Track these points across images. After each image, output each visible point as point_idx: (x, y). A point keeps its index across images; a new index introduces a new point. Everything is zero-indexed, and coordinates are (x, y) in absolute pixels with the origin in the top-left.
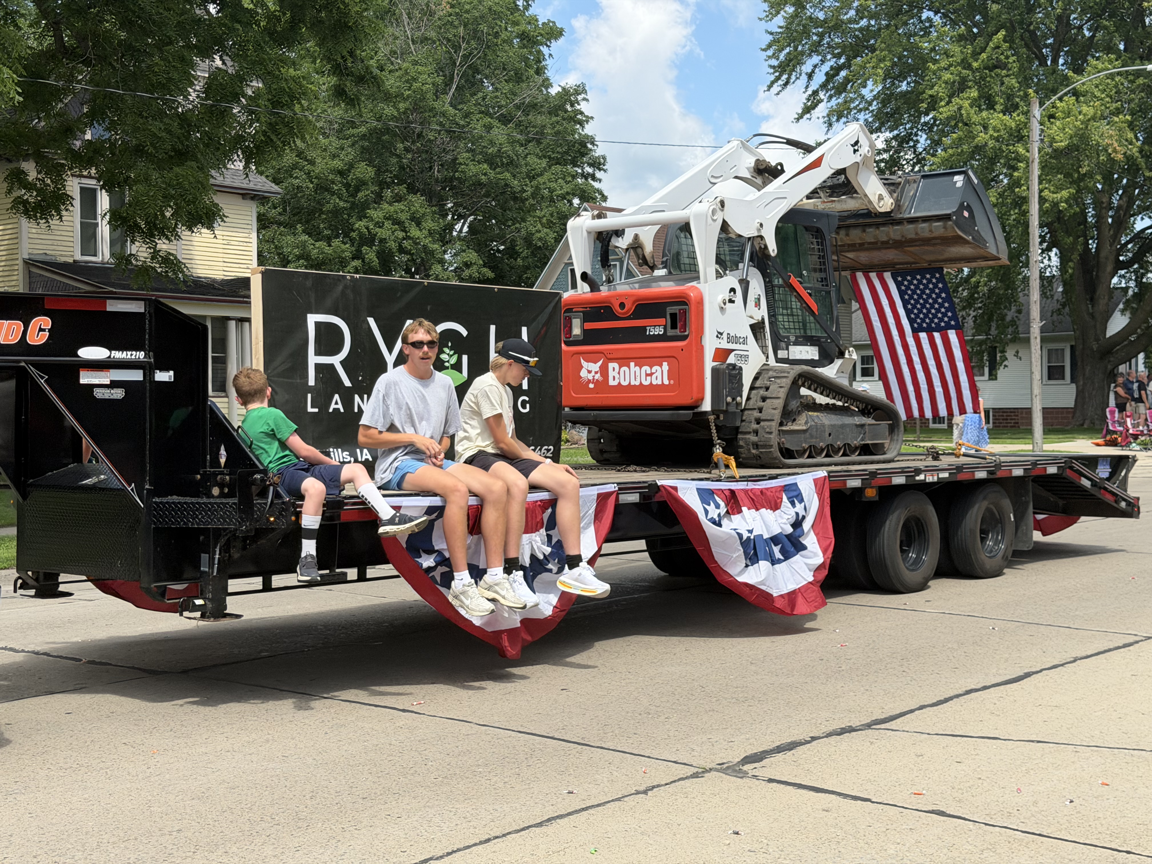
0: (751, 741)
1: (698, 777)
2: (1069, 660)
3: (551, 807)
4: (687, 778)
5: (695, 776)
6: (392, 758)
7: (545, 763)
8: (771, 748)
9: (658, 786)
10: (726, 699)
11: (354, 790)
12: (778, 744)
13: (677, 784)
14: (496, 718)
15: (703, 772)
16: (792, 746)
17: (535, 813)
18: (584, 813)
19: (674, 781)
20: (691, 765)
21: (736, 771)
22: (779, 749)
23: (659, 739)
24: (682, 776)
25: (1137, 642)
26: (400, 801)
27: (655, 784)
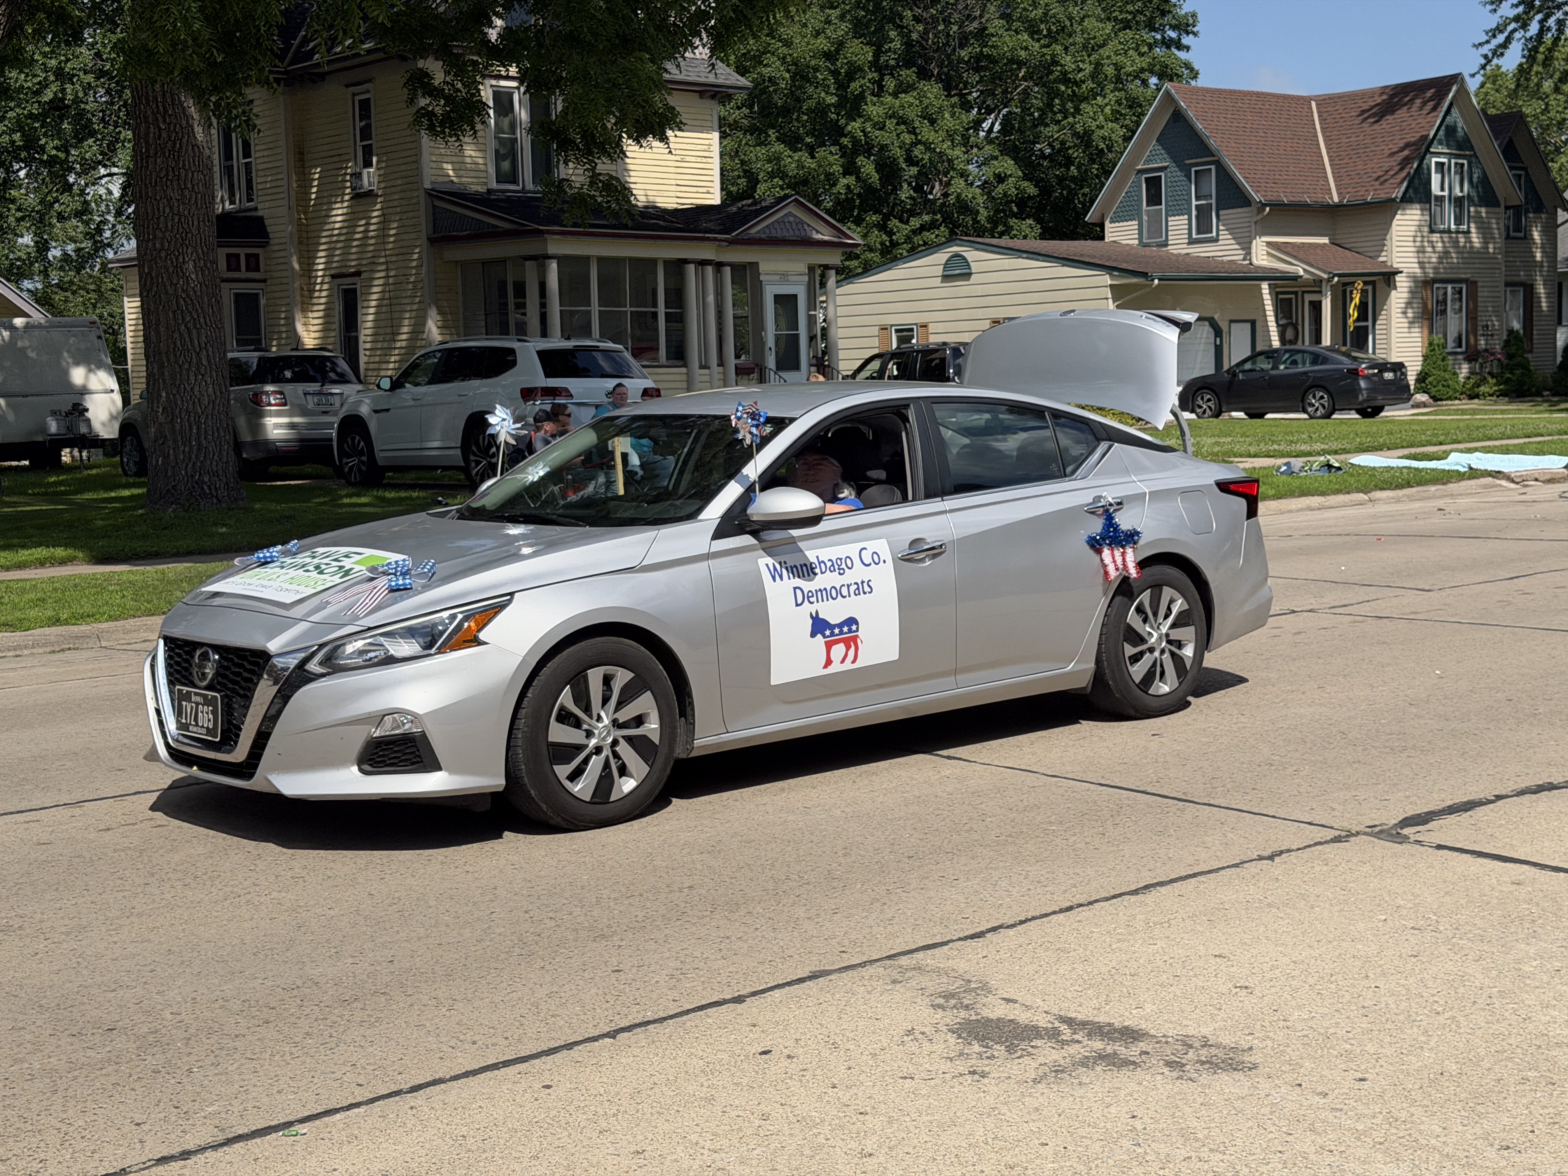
0: (1412, 799)
1: (1340, 841)
3: (1147, 873)
4: (1326, 842)
5: (1337, 840)
6: (939, 812)
7: (1136, 822)
8: (1440, 808)
9: (1289, 851)
10: (1375, 747)
11: (896, 847)
12: (1449, 803)
13: (1313, 849)
14: (1068, 768)
15: (1348, 836)
16: (1469, 806)
17: (1127, 879)
18: (1193, 880)
19: (1310, 846)
20: (1332, 828)
21: (1392, 835)
22: (1452, 810)
23: (1287, 795)
24: (1319, 840)
26: (955, 861)
27: (1283, 848)
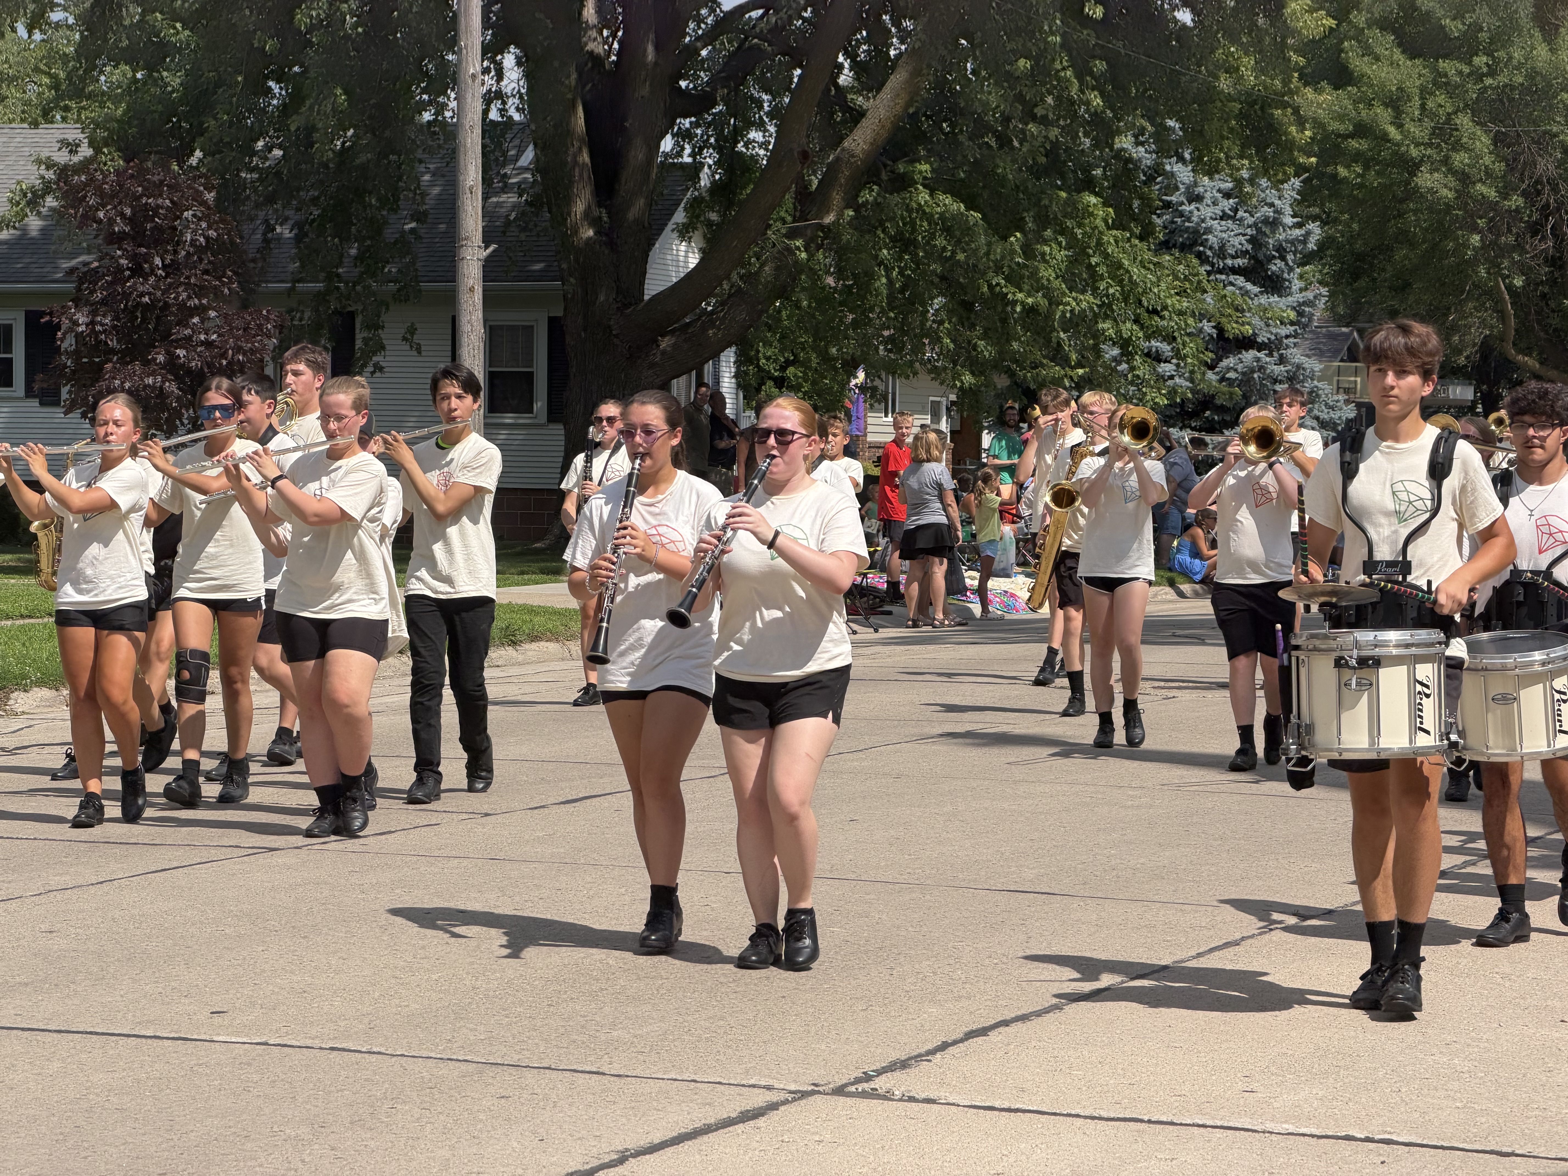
2: (607, 1158)
25: (774, 1106)
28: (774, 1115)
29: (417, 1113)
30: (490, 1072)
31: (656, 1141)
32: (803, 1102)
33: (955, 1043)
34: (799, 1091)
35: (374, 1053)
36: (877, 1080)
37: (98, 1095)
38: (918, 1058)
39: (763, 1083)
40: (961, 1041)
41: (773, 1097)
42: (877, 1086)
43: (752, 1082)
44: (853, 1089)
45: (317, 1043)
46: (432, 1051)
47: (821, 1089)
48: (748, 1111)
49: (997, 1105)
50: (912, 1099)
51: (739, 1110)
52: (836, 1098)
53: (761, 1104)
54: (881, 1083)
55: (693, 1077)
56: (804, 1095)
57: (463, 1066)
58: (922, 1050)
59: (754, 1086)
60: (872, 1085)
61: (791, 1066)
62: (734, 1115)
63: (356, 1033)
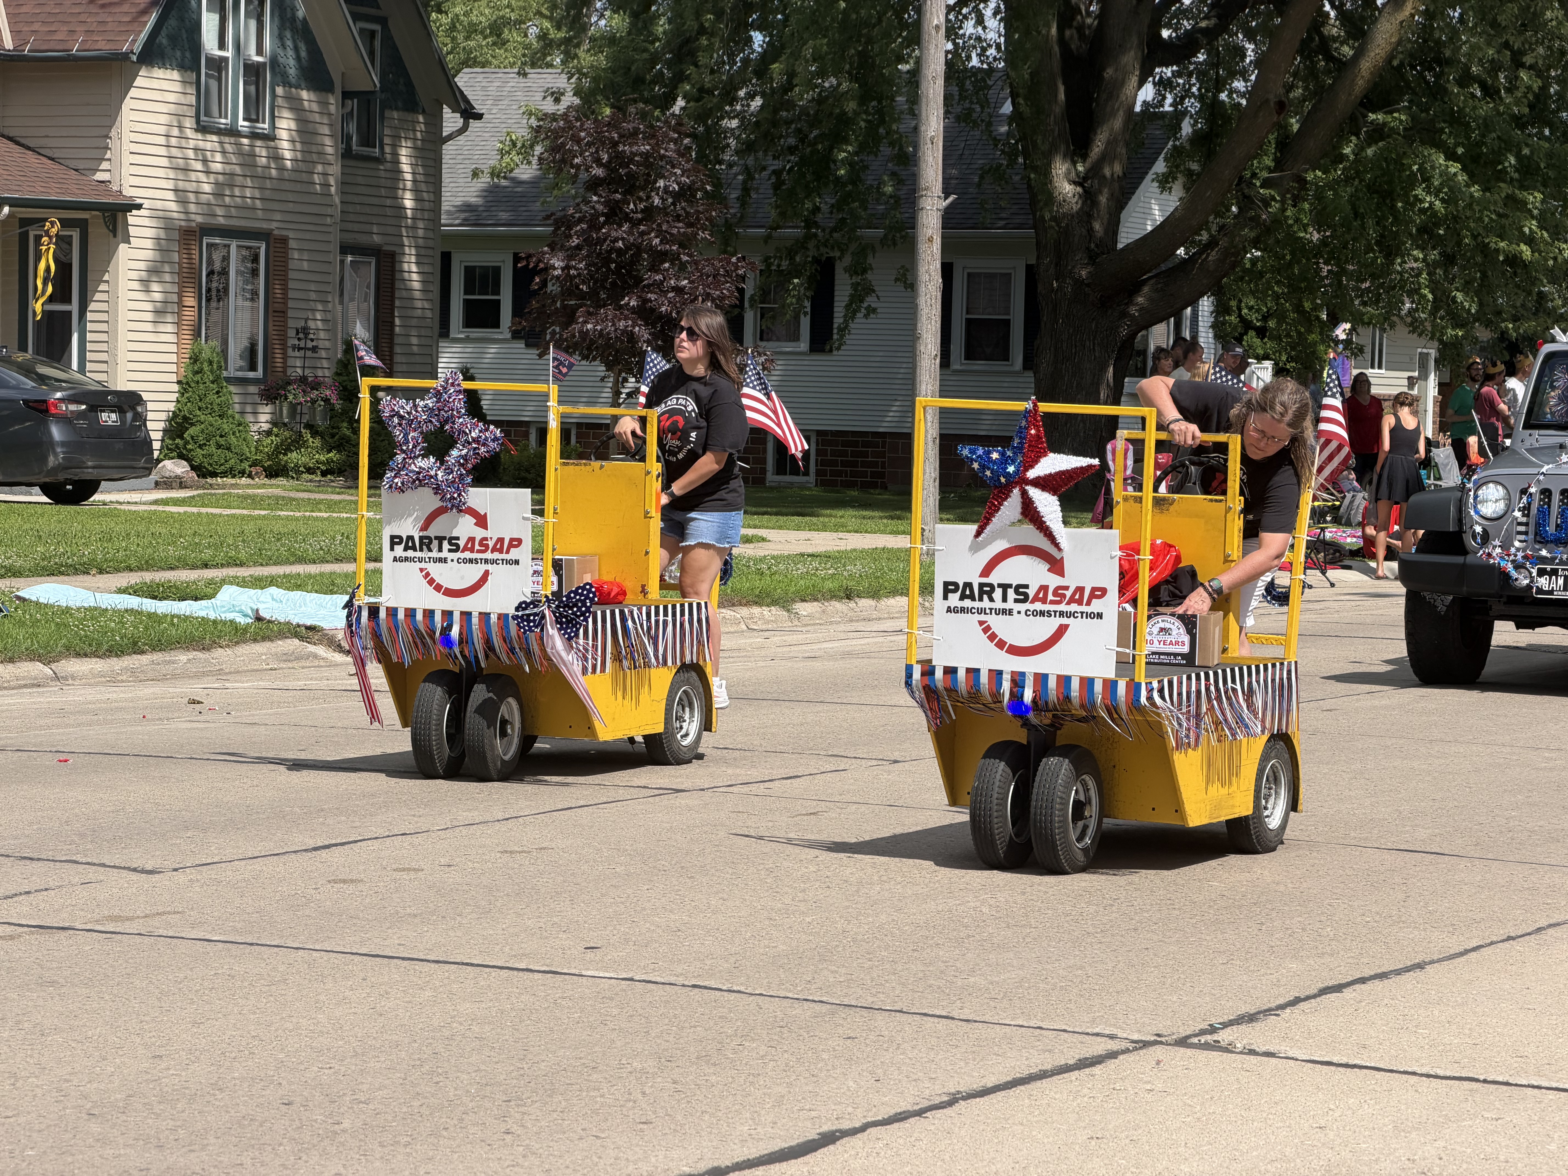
2: (937, 1099)
28: (1112, 1064)
29: (763, 1049)
30: (843, 1013)
31: (990, 1085)
32: (1142, 1052)
33: (1308, 998)
34: (1141, 1041)
35: (734, 991)
36: (1221, 1032)
37: (461, 1024)
38: (1267, 1012)
39: (1108, 1032)
40: (1314, 996)
41: (1113, 1045)
42: (1220, 1039)
43: (1097, 1030)
44: (1195, 1040)
45: (680, 980)
46: (790, 991)
47: (1163, 1039)
48: (1086, 1059)
49: (1335, 1060)
50: (1252, 1052)
51: (1077, 1057)
52: (1177, 1048)
53: (1100, 1053)
54: (1224, 1036)
55: (1040, 1024)
56: (1146, 1044)
57: (818, 1007)
58: (1273, 1005)
59: (1097, 1035)
60: (1216, 1037)
61: (1139, 1015)
62: (1071, 1062)
63: (720, 972)
